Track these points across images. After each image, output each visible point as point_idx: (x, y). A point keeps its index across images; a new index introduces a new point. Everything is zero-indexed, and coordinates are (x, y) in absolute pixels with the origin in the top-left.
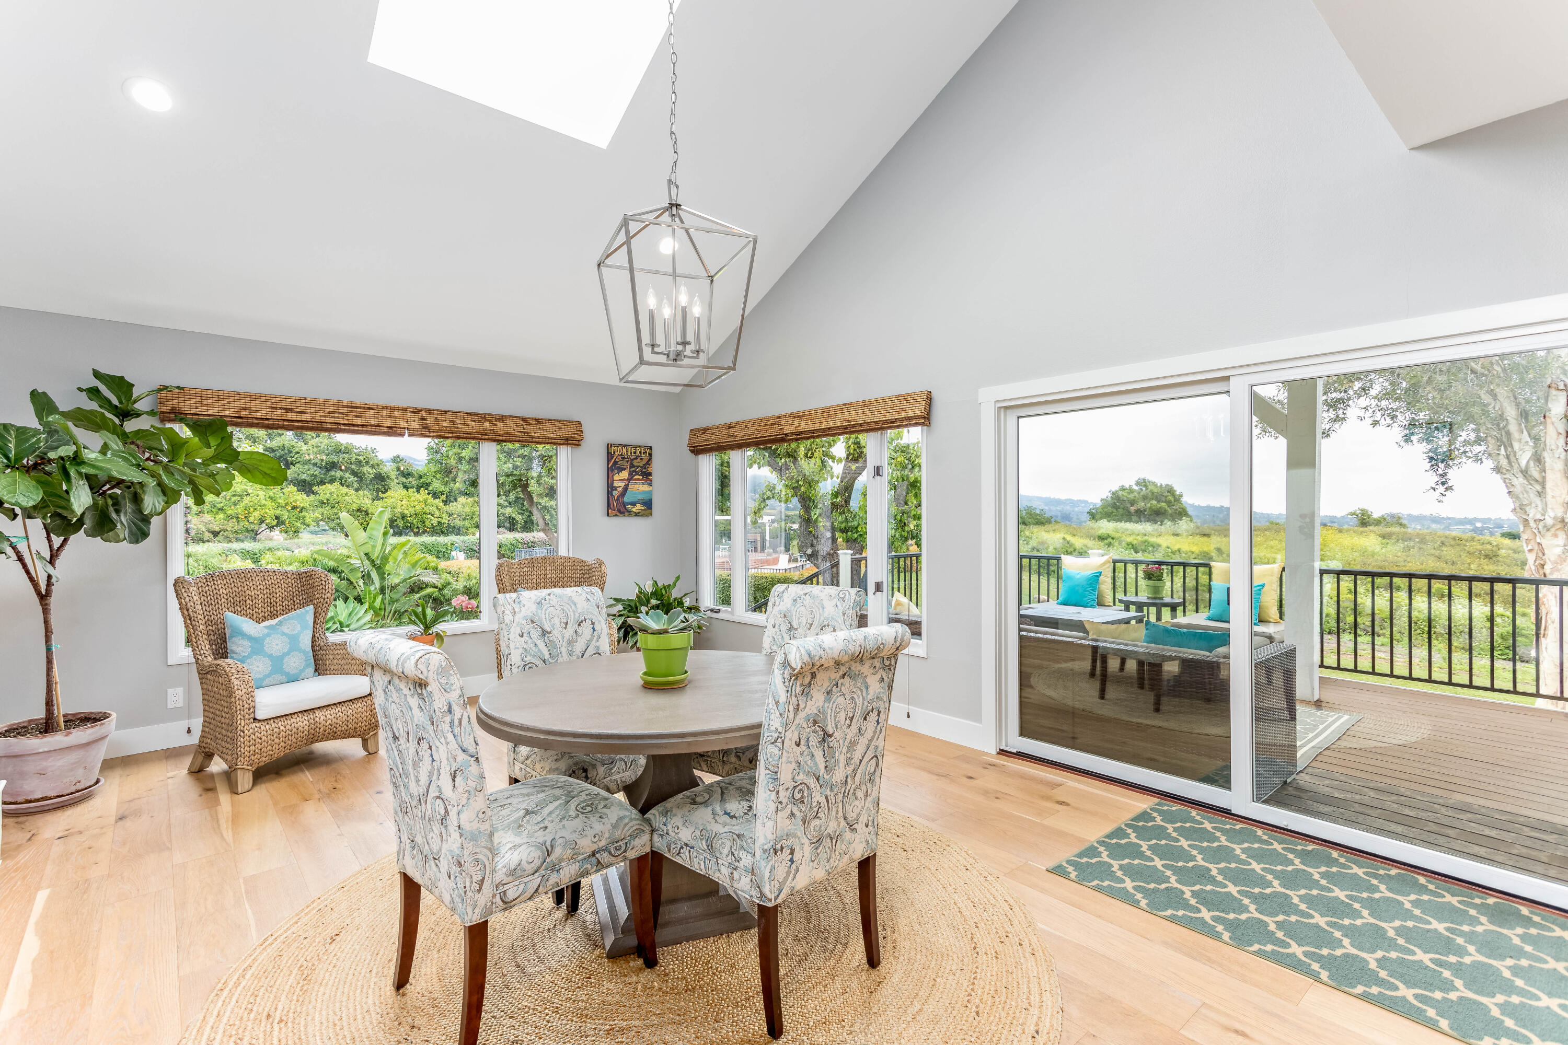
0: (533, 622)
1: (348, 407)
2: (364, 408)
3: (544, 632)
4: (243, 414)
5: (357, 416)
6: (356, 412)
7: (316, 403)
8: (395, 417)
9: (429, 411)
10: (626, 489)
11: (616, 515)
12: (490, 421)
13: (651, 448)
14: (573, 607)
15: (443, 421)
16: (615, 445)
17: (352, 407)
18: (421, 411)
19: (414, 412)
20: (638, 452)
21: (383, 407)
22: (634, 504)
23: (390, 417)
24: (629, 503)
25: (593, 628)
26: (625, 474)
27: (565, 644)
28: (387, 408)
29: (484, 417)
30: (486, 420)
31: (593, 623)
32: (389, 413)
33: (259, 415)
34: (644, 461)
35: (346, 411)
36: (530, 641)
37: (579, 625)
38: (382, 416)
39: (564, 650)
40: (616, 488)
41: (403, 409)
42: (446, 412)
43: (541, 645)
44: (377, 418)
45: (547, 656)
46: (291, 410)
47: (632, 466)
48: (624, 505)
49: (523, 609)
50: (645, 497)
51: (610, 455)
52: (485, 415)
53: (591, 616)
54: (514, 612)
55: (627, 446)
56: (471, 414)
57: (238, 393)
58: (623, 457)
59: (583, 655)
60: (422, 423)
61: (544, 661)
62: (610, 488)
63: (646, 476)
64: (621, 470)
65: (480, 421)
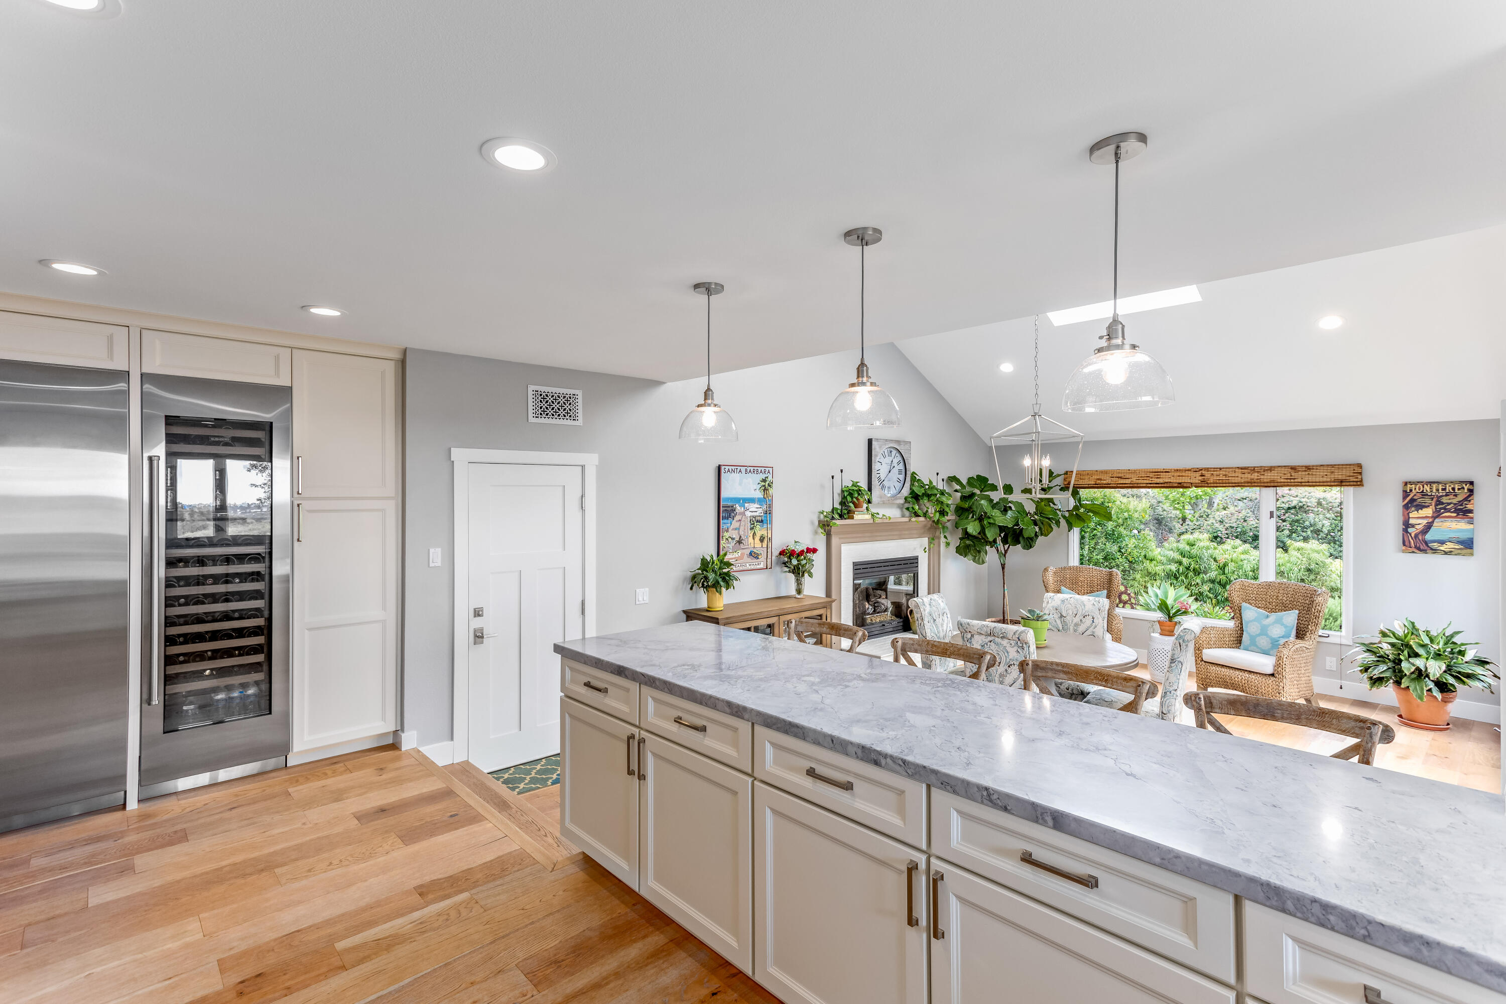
0: (1056, 609)
1: (1153, 472)
2: (1162, 472)
3: (1062, 616)
4: (1098, 482)
5: (1157, 478)
6: (1157, 475)
7: (1135, 472)
8: (1182, 476)
9: (1207, 469)
10: (1429, 527)
11: (1413, 552)
12: (1258, 472)
13: (1472, 483)
14: (1083, 607)
15: (1217, 475)
16: (1411, 483)
17: (1155, 472)
18: (1201, 470)
19: (1196, 471)
20: (1449, 489)
21: (1175, 470)
22: (1442, 542)
23: (1179, 476)
24: (1434, 541)
25: (1093, 621)
26: (1428, 512)
28: (1177, 470)
29: (1253, 470)
30: (1255, 472)
31: (1093, 618)
32: (1178, 473)
33: (1105, 482)
34: (1460, 498)
35: (1151, 475)
37: (1084, 617)
38: (1173, 476)
39: (1071, 628)
40: (1413, 526)
41: (1189, 470)
42: (1220, 469)
43: (1059, 622)
44: (1170, 478)
45: (1061, 628)
46: (1121, 478)
47: (1439, 502)
48: (1426, 543)
49: (1053, 602)
50: (1464, 536)
51: (1406, 494)
52: (1254, 467)
53: (1093, 614)
54: (1048, 602)
55: (1430, 483)
56: (1242, 468)
57: (1097, 471)
58: (1423, 494)
59: (1083, 634)
60: (1201, 478)
61: (1059, 630)
62: (1407, 525)
63: (1463, 512)
64: (1420, 507)
65: (1249, 473)
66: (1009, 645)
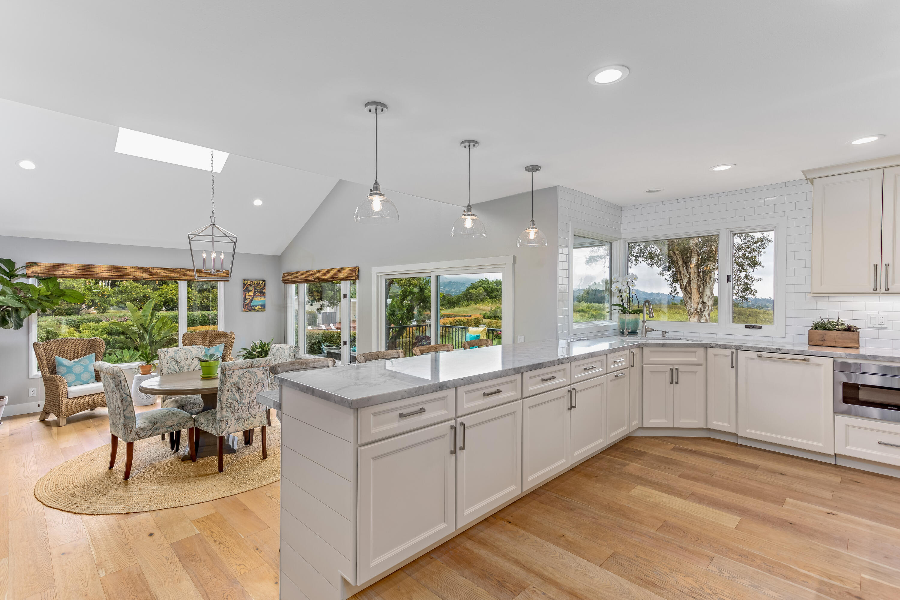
0: (173, 358)
1: (114, 268)
2: (122, 268)
3: (177, 362)
4: (65, 273)
5: (118, 272)
6: (118, 270)
7: (99, 267)
8: (136, 272)
9: (153, 268)
10: (252, 299)
11: (247, 311)
12: (183, 272)
13: (265, 281)
14: (191, 353)
15: (159, 272)
16: (246, 280)
17: (116, 268)
18: (149, 268)
19: (146, 269)
20: (258, 283)
21: (131, 268)
22: (256, 306)
23: (134, 271)
24: (254, 306)
26: (252, 293)
27: (186, 366)
28: (133, 268)
29: (180, 270)
30: (181, 271)
32: (133, 270)
33: (72, 273)
34: (262, 287)
35: (113, 270)
36: (171, 365)
38: (130, 271)
39: (185, 368)
40: (247, 299)
41: (140, 268)
42: (161, 269)
43: (176, 367)
44: (128, 272)
45: (178, 370)
46: (87, 270)
47: (255, 289)
48: (251, 307)
49: (169, 354)
50: (262, 303)
51: (244, 285)
52: (181, 269)
54: (165, 355)
55: (252, 280)
56: (174, 269)
57: (63, 264)
58: (250, 285)
59: (194, 370)
60: (149, 274)
61: (177, 372)
62: (244, 299)
63: (263, 293)
64: (249, 291)
65: (178, 272)
66: (258, 371)
